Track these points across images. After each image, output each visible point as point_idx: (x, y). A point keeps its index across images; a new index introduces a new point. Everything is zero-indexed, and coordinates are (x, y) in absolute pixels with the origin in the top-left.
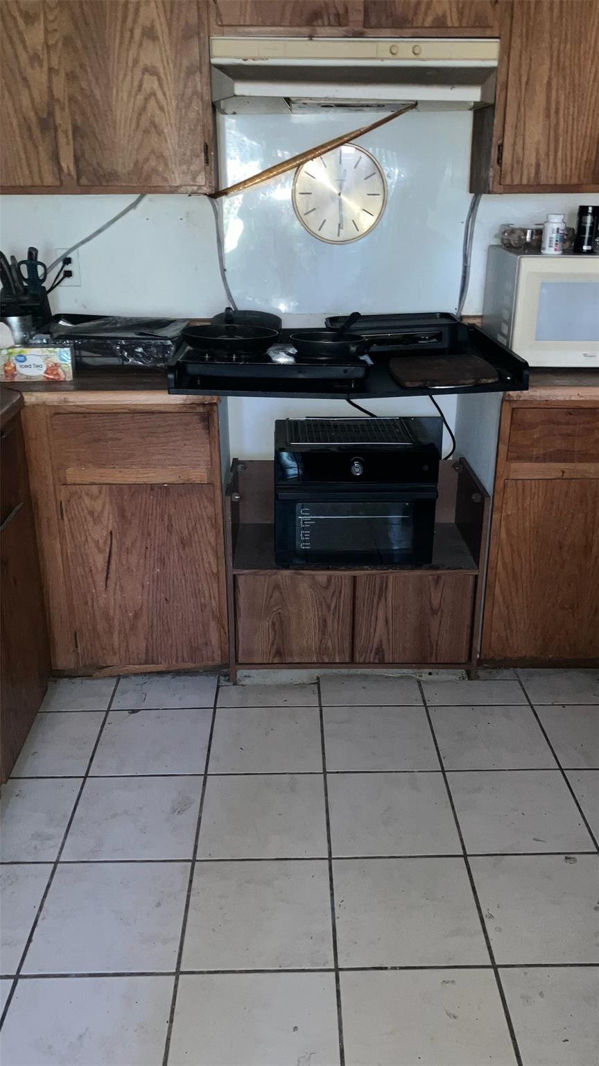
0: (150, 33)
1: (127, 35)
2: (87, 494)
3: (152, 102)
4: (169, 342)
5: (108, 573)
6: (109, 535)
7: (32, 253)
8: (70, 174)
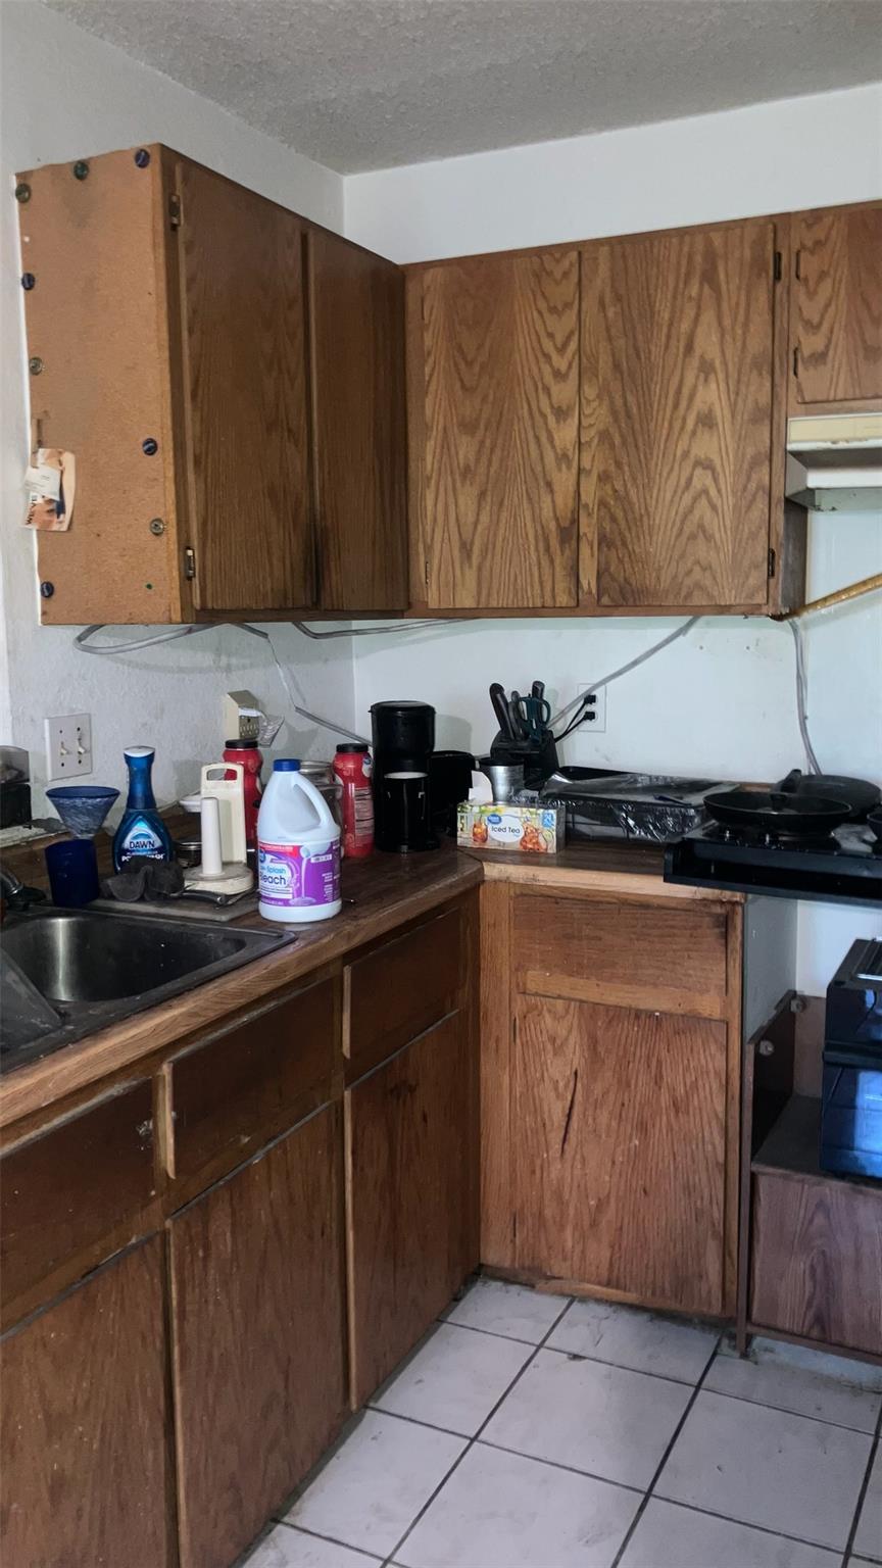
0: (707, 421)
1: (677, 425)
2: (549, 1011)
3: (704, 501)
4: (692, 812)
5: (566, 1132)
6: (573, 1075)
7: (538, 688)
8: (590, 593)
